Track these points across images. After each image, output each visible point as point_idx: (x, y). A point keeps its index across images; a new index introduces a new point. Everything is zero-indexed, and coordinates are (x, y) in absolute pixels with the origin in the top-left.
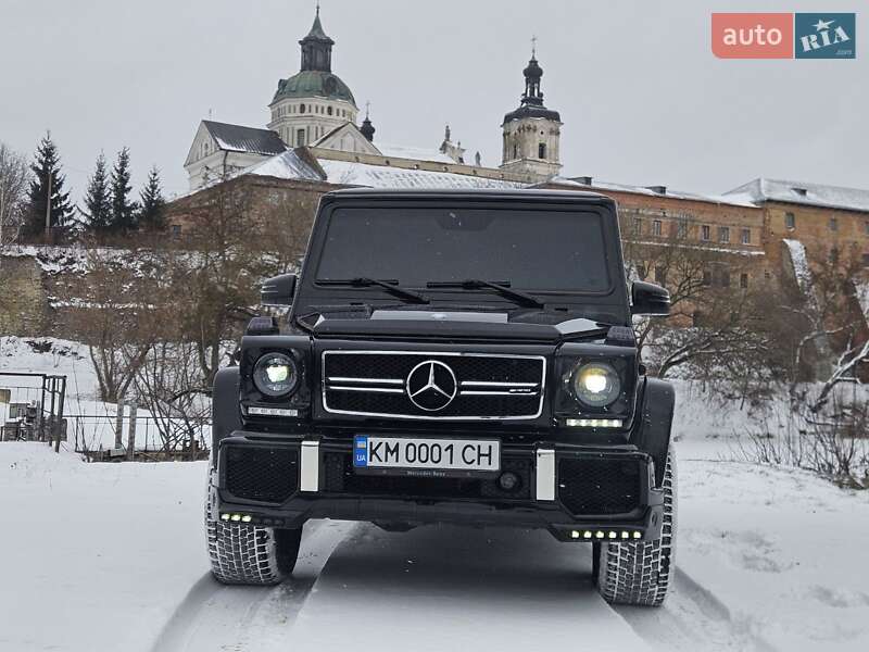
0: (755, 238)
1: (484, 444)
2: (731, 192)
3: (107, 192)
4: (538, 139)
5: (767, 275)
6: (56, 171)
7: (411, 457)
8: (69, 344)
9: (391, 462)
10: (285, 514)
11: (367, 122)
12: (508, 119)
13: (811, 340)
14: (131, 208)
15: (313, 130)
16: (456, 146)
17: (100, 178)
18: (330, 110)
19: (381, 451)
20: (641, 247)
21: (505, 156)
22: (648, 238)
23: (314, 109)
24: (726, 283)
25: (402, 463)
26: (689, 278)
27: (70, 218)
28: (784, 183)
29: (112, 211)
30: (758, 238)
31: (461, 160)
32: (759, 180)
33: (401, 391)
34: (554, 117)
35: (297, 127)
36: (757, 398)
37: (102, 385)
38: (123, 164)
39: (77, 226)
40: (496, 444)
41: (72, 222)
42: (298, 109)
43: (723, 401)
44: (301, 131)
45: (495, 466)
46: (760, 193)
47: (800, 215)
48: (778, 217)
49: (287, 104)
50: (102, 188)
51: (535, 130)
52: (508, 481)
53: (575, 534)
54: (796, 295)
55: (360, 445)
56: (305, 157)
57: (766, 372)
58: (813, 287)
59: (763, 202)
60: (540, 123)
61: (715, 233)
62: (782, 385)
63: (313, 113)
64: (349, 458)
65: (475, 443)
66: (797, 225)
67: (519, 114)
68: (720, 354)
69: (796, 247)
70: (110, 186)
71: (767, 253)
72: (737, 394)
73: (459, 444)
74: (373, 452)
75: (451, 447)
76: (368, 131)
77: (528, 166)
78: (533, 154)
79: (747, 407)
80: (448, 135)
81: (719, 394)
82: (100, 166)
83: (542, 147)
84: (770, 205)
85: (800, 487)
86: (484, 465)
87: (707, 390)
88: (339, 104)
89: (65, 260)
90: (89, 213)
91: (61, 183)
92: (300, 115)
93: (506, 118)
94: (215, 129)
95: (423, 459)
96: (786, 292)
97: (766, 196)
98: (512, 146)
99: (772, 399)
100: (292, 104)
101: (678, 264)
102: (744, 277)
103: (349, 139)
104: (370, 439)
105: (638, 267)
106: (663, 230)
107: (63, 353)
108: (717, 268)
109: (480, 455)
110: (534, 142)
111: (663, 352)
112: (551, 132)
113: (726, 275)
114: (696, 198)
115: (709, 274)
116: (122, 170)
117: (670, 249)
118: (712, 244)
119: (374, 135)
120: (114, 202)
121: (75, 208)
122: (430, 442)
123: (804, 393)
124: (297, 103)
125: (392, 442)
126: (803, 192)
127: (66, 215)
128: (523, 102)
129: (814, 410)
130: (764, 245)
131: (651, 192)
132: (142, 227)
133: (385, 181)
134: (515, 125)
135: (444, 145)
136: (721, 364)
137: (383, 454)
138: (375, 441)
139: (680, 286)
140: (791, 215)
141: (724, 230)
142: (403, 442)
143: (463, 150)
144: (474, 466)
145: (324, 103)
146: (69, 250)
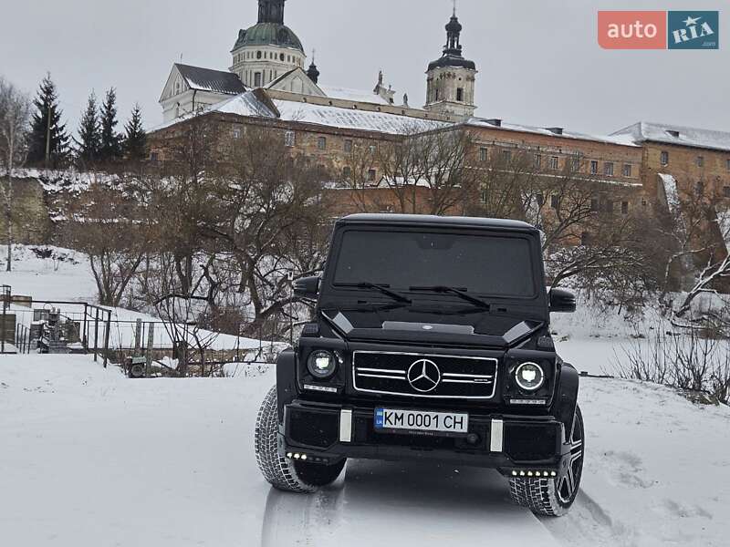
0: (635, 172)
1: (458, 416)
2: (615, 133)
3: (97, 125)
4: (456, 85)
5: (644, 203)
6: (54, 107)
7: (411, 423)
8: (67, 251)
9: (398, 425)
10: (329, 455)
11: (313, 67)
12: (432, 67)
13: (679, 257)
14: (117, 139)
15: (268, 74)
16: (388, 89)
17: (91, 113)
18: (282, 57)
19: (392, 418)
20: (540, 179)
21: (428, 98)
22: (547, 172)
23: (268, 55)
24: (610, 210)
25: (406, 426)
26: (579, 206)
27: (66, 146)
28: (661, 126)
29: (101, 141)
30: (638, 171)
31: (391, 100)
32: (640, 123)
33: (404, 378)
34: (470, 65)
35: (255, 71)
36: (632, 305)
37: (100, 290)
38: (111, 102)
39: (73, 153)
40: (466, 416)
41: (67, 149)
42: (255, 55)
43: (604, 307)
44: (257, 74)
45: (465, 430)
46: (640, 134)
47: (673, 153)
48: (654, 155)
49: (246, 51)
50: (93, 122)
51: (454, 77)
52: (473, 438)
53: (514, 473)
54: (668, 221)
55: (379, 414)
56: (262, 97)
57: (640, 283)
58: (682, 214)
59: (642, 142)
60: (459, 71)
61: (602, 168)
62: (653, 295)
63: (268, 59)
64: (372, 421)
65: (452, 415)
66: (670, 161)
67: (441, 63)
68: (602, 269)
69: (668, 180)
70: (100, 120)
71: (644, 185)
72: (616, 301)
73: (442, 415)
74: (387, 419)
75: (437, 417)
76: (313, 74)
77: (447, 107)
78: (452, 97)
79: (624, 311)
80: (381, 79)
81: (601, 301)
82: (92, 103)
83: (460, 91)
84: (649, 145)
85: (663, 403)
86: (458, 429)
87: (591, 298)
88: (290, 51)
89: (62, 182)
90: (82, 142)
91: (58, 117)
92: (256, 60)
93: (430, 65)
94: (186, 71)
95: (419, 423)
96: (659, 217)
97: (646, 137)
98: (435, 90)
99: (644, 306)
100: (251, 51)
101: (570, 194)
102: (625, 204)
103: (298, 82)
104: (385, 410)
105: (538, 196)
106: (559, 165)
107: (61, 259)
108: (604, 197)
109: (455, 423)
110: (453, 86)
111: (557, 266)
112: (468, 79)
113: (610, 203)
114: (588, 138)
115: (596, 201)
116: (110, 107)
117: (565, 181)
118: (598, 177)
119: (318, 77)
120: (103, 134)
121: (70, 138)
122: (423, 413)
123: (671, 301)
124: (254, 50)
125: (399, 412)
126: (676, 134)
127: (63, 143)
128: (444, 52)
129: (679, 315)
130: (643, 178)
131: (550, 133)
132: (126, 154)
133: (328, 119)
134: (437, 72)
135: (378, 87)
136: (603, 276)
137: (393, 419)
138: (389, 411)
139: (571, 213)
140: (665, 153)
141: (609, 165)
142: (406, 413)
143: (394, 92)
144: (452, 429)
145: (277, 50)
146: (66, 174)
